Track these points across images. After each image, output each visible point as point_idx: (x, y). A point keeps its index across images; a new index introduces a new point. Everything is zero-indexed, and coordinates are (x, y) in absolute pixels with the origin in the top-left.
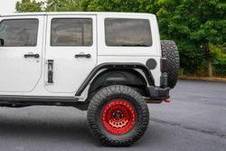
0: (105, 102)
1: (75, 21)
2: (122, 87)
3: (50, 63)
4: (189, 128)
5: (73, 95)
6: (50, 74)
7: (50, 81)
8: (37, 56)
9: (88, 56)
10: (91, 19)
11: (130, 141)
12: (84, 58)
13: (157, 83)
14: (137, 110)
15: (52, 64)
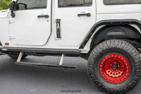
0: (102, 54)
3: (58, 21)
5: (77, 48)
6: (58, 31)
7: (59, 36)
9: (88, 15)
12: (86, 17)
15: (59, 23)
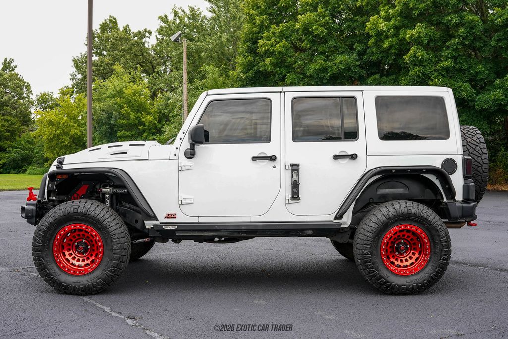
0: (385, 226)
1: (331, 101)
2: (410, 203)
3: (295, 168)
4: (501, 270)
5: (331, 218)
6: (295, 186)
7: (295, 196)
8: (272, 158)
9: (354, 157)
10: (354, 98)
11: (423, 285)
12: (346, 161)
13: (459, 197)
14: (432, 237)
15: (297, 170)
